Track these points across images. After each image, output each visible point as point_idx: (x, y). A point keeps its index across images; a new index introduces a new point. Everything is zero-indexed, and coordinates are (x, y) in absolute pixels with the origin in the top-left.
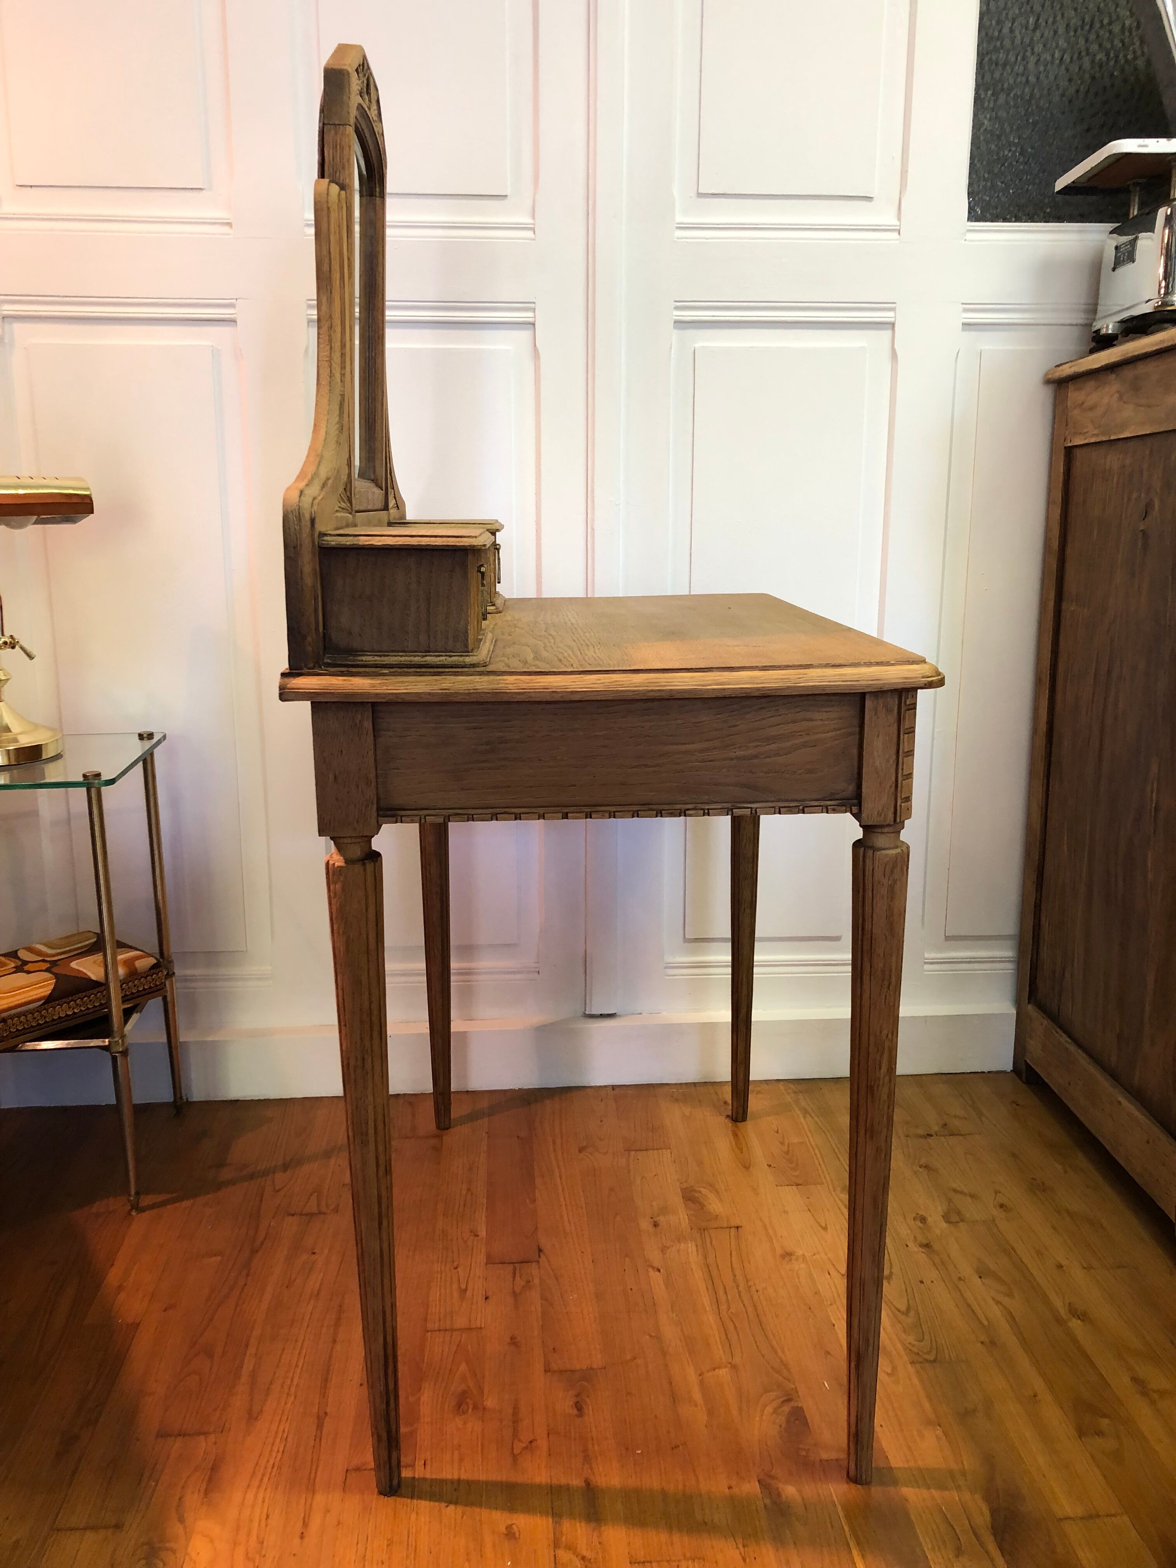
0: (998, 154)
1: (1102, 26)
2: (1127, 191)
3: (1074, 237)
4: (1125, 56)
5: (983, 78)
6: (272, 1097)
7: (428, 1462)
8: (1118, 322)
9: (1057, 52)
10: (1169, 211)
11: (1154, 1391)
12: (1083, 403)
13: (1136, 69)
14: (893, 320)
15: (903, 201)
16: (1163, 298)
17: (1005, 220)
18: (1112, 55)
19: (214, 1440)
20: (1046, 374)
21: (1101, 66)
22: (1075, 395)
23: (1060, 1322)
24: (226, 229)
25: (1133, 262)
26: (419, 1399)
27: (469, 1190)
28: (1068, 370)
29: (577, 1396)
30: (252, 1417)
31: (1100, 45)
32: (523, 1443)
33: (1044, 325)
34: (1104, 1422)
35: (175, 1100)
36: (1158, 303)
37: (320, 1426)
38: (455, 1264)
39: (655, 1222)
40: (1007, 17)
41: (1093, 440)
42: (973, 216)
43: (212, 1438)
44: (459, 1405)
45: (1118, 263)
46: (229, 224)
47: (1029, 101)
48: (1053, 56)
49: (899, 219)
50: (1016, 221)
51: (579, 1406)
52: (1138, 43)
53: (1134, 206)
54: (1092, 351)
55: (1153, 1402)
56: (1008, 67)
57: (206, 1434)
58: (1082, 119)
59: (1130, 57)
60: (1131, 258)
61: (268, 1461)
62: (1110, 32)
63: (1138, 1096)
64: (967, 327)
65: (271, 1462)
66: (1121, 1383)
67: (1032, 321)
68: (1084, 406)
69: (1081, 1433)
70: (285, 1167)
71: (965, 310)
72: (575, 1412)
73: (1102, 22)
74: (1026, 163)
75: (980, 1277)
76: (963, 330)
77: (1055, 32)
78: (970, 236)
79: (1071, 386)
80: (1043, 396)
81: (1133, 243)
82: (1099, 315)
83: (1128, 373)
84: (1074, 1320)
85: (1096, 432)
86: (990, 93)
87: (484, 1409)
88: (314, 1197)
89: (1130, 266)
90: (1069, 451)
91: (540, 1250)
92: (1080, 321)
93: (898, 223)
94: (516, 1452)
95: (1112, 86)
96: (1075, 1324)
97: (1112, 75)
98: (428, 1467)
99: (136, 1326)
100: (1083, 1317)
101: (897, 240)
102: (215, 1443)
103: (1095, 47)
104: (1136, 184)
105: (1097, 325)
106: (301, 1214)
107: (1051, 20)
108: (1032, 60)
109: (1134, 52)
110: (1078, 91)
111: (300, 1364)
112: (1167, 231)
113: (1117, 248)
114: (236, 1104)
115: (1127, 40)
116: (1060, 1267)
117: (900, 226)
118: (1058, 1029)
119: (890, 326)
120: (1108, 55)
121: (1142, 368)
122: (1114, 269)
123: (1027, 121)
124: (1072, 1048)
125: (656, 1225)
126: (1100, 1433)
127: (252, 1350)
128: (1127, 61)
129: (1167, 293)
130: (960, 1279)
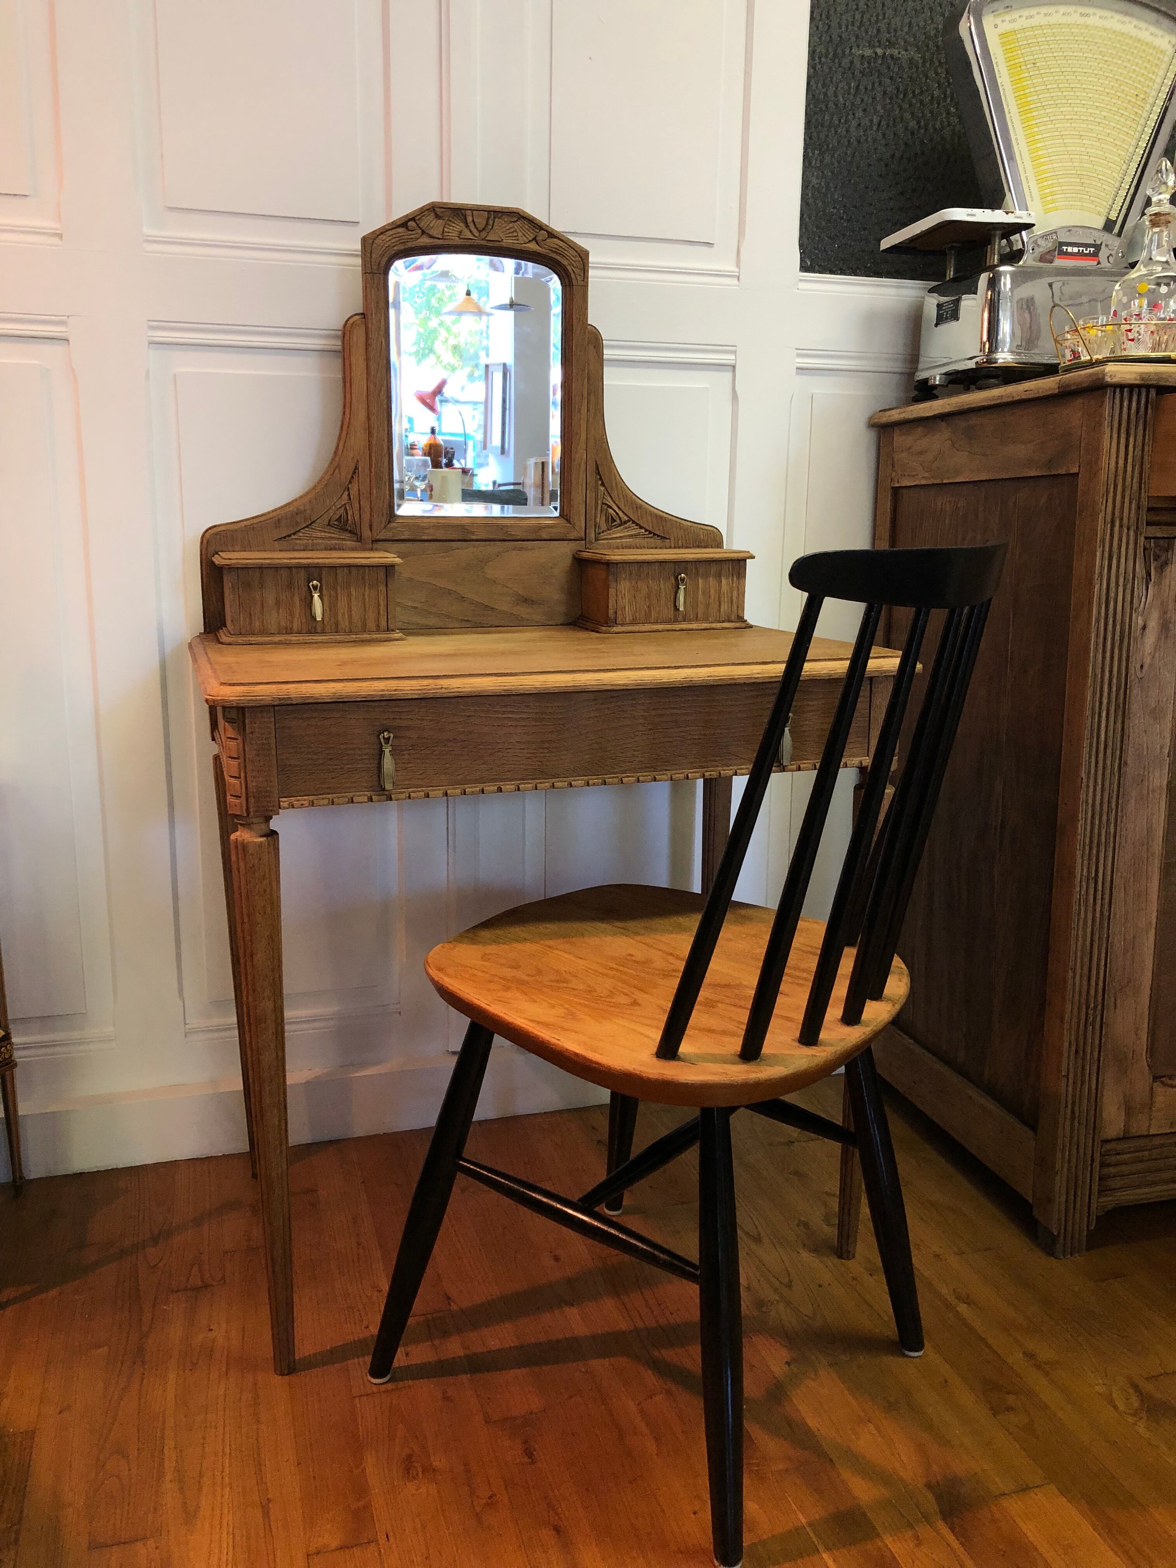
0: (824, 211)
1: (914, 96)
2: (943, 253)
3: (893, 291)
4: (934, 126)
5: (810, 138)
6: (121, 1166)
7: (391, 1534)
8: (943, 374)
9: (875, 117)
10: (991, 275)
11: (1045, 1363)
12: (910, 448)
13: (943, 139)
14: (733, 362)
15: (742, 249)
16: (987, 356)
17: (832, 272)
18: (922, 124)
19: (154, 1546)
20: (870, 418)
21: (912, 134)
22: (900, 439)
23: (949, 1307)
24: (56, 240)
25: (957, 320)
26: (364, 1471)
27: (359, 1244)
28: (896, 415)
29: (526, 1442)
30: (189, 1515)
31: (912, 114)
32: (482, 1499)
33: (864, 372)
34: (1011, 1400)
35: (14, 1181)
36: (983, 359)
37: (266, 1514)
38: (365, 1323)
39: (555, 1256)
40: (831, 81)
41: (924, 482)
42: (804, 268)
43: (151, 1543)
44: (408, 1470)
45: (941, 320)
46: (60, 236)
47: (851, 162)
48: (871, 121)
49: (738, 266)
50: (840, 274)
51: (529, 1453)
52: (944, 115)
53: (951, 267)
54: (917, 400)
55: (1047, 1374)
56: (833, 130)
57: (144, 1538)
58: (897, 184)
59: (938, 126)
60: (955, 315)
61: (220, 1559)
62: (921, 102)
63: (990, 1091)
64: (800, 371)
65: (224, 1558)
66: (1016, 1358)
67: (858, 368)
68: (911, 450)
69: (995, 1411)
70: (155, 1240)
71: (799, 355)
72: (527, 1460)
73: (913, 92)
74: (849, 221)
75: (871, 1275)
76: (797, 374)
77: (874, 98)
78: (802, 285)
79: (897, 432)
80: (866, 440)
81: (957, 303)
82: (921, 366)
83: (961, 423)
84: (961, 1305)
85: (926, 475)
86: (817, 152)
87: (434, 1470)
88: (195, 1269)
89: (954, 324)
90: (896, 491)
91: (449, 1298)
92: (904, 370)
93: (737, 270)
94: (478, 1509)
95: (923, 153)
96: (962, 1308)
97: (922, 142)
98: (391, 1539)
99: (31, 1434)
100: (967, 1300)
101: (735, 286)
102: (157, 1548)
103: (908, 116)
104: (952, 248)
105: (921, 375)
106: (186, 1290)
107: (870, 87)
108: (854, 123)
109: (942, 121)
110: (893, 156)
111: (227, 1450)
112: (989, 293)
113: (938, 306)
114: (80, 1176)
115: (935, 111)
116: (937, 1256)
117: (739, 273)
118: (899, 1032)
119: (731, 368)
120: (918, 123)
121: (974, 420)
122: (936, 325)
123: (850, 181)
124: (917, 1049)
125: (557, 1259)
126: (1010, 1409)
127: (170, 1443)
128: (935, 129)
129: (991, 351)
130: (854, 1279)
